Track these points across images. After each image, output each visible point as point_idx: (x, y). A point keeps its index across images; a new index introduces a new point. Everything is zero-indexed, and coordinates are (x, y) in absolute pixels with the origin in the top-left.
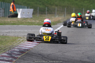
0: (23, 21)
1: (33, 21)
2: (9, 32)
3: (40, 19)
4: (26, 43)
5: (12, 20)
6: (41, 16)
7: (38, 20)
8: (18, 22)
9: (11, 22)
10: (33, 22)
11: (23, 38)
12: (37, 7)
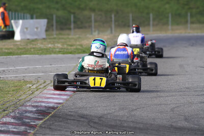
0: (29, 47)
1: (50, 45)
2: (4, 71)
3: (63, 40)
4: (46, 94)
5: (4, 45)
6: (61, 34)
7: (58, 43)
8: (19, 49)
9: (4, 50)
10: (50, 47)
11: (37, 83)
12: (52, 15)
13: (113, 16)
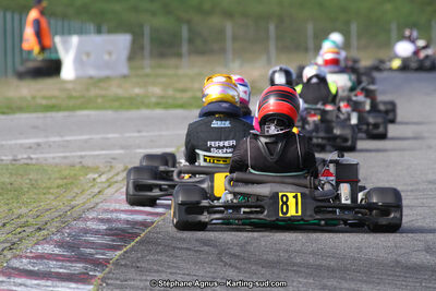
0: (92, 94)
1: (137, 91)
2: (39, 145)
3: (165, 80)
5: (40, 90)
6: (160, 66)
7: (155, 84)
9: (39, 101)
10: (138, 95)
11: (109, 171)
13: (272, 28)
